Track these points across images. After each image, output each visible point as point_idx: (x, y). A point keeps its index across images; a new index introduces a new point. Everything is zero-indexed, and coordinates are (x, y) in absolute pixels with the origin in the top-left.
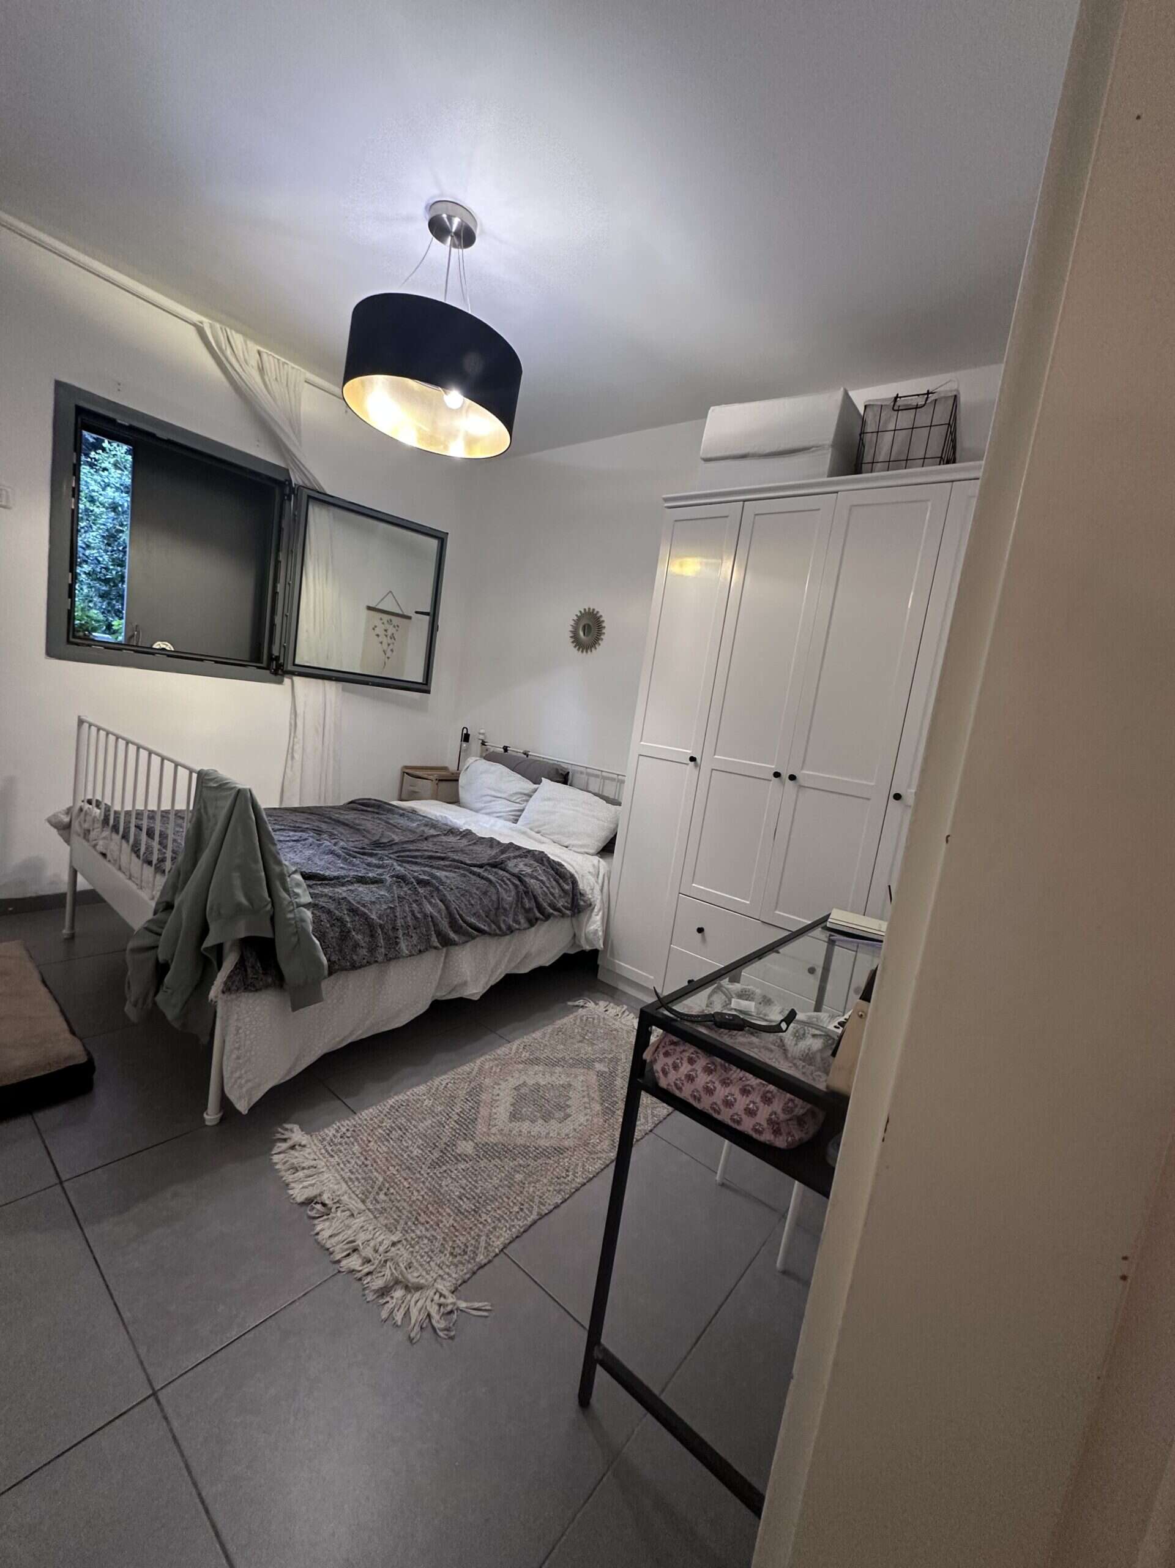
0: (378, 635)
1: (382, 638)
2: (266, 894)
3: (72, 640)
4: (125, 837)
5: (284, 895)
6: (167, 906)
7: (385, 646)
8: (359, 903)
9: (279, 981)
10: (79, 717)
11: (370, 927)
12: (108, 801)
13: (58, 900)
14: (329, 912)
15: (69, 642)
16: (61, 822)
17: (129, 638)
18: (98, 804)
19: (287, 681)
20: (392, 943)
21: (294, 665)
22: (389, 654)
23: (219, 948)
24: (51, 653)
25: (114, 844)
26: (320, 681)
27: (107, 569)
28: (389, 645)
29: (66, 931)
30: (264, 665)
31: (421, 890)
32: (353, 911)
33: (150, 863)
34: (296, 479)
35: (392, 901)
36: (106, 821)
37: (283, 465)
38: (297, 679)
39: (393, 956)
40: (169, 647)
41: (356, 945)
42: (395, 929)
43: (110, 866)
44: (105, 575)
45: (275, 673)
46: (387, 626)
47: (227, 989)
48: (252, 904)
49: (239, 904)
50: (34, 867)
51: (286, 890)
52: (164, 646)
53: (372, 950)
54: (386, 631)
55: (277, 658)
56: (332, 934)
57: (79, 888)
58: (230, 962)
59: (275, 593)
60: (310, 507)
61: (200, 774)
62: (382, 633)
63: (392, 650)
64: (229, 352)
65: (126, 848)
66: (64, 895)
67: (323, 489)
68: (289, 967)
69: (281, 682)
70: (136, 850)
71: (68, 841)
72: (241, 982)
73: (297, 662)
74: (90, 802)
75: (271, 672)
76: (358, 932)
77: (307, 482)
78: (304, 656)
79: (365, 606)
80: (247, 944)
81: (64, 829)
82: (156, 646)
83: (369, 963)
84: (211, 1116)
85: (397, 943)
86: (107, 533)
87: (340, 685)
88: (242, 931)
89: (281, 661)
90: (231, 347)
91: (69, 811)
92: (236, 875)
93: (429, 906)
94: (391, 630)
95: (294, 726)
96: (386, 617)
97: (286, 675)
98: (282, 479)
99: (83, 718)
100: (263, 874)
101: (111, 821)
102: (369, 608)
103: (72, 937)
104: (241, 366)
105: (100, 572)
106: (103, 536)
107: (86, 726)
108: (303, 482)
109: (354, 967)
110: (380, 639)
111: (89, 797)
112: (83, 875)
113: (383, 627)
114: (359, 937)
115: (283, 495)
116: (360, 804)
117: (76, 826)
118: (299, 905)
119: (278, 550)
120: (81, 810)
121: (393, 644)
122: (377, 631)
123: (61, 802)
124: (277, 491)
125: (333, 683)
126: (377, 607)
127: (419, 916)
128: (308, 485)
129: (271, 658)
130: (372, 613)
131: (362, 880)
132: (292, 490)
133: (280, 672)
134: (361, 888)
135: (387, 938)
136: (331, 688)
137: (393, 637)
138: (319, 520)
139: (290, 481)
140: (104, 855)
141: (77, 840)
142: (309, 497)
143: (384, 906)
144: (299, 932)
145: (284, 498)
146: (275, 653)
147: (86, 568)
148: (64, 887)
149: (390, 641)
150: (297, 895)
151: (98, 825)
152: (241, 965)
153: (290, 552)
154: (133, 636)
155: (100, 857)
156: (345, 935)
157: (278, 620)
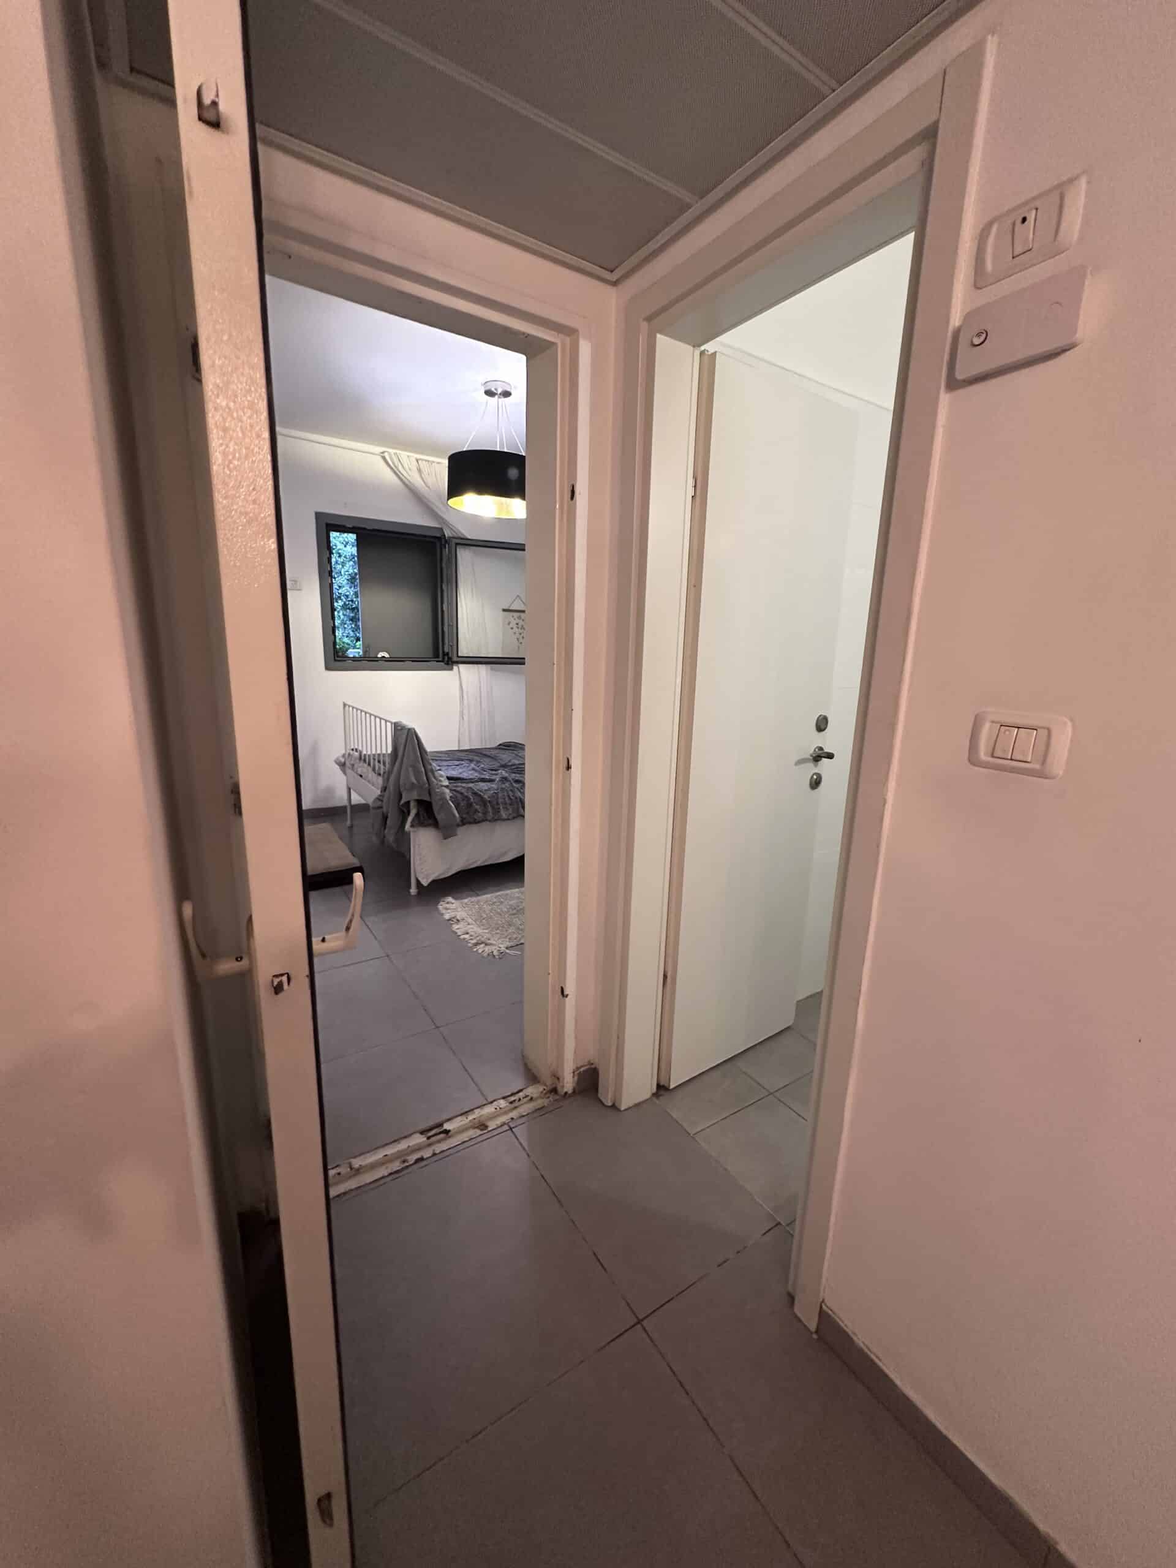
0: (512, 628)
1: (515, 629)
2: (425, 778)
3: (336, 658)
4: (369, 764)
5: (434, 780)
6: (384, 789)
7: (517, 635)
8: (478, 790)
9: (435, 824)
10: (344, 702)
11: (484, 802)
12: (360, 748)
13: (343, 809)
14: (462, 794)
15: (335, 660)
16: (340, 762)
17: (365, 652)
18: (356, 750)
19: (455, 668)
20: (497, 811)
21: (458, 656)
22: (521, 640)
23: (408, 803)
24: (328, 668)
25: (363, 768)
26: (476, 665)
27: (352, 601)
28: (520, 634)
29: (349, 823)
30: (440, 659)
31: (515, 785)
32: (475, 794)
33: (380, 774)
34: (448, 533)
35: (497, 789)
36: (360, 758)
37: (437, 526)
38: (461, 666)
39: (497, 819)
40: (387, 655)
41: (476, 811)
42: (498, 804)
43: (363, 781)
44: (352, 606)
45: (447, 664)
46: (517, 621)
47: (412, 826)
48: (419, 783)
49: (413, 783)
50: (330, 791)
51: (435, 778)
52: (383, 655)
53: (485, 813)
54: (517, 624)
55: (448, 654)
56: (462, 804)
57: (353, 803)
58: (413, 812)
59: (442, 611)
60: (458, 550)
61: (395, 723)
62: (515, 626)
63: (523, 637)
64: (400, 468)
65: (370, 769)
66: (345, 807)
67: (463, 535)
68: (440, 817)
69: (452, 669)
70: (374, 770)
71: (345, 773)
72: (419, 822)
73: (460, 654)
74: (353, 750)
75: (445, 664)
76: (477, 804)
77: (454, 534)
78: (464, 650)
79: (501, 610)
80: (420, 802)
81: (342, 765)
82: (379, 656)
83: (483, 821)
84: (413, 890)
85: (499, 812)
86: (350, 577)
87: (489, 666)
88: (415, 795)
89: (450, 655)
90: (401, 463)
91: (344, 756)
92: (410, 769)
93: (519, 793)
94: (521, 623)
95: (462, 697)
96: (516, 615)
97: (454, 665)
98: (438, 535)
99: (346, 703)
100: (423, 769)
101: (362, 758)
102: (504, 610)
103: (351, 827)
104: (407, 472)
105: (349, 604)
106: (348, 580)
107: (347, 707)
108: (451, 533)
109: (476, 822)
110: (514, 630)
111: (352, 747)
112: (355, 791)
113: (515, 622)
114: (478, 807)
115: (441, 544)
116: (504, 746)
117: (348, 764)
118: (442, 786)
119: (442, 582)
120: (349, 754)
121: (523, 632)
122: (511, 626)
123: (338, 750)
124: (438, 545)
125: (484, 665)
126: (510, 608)
127: (512, 798)
128: (455, 535)
129: (445, 654)
130: (506, 613)
131: (483, 780)
132: (446, 541)
133: (450, 663)
134: (482, 784)
135: (493, 807)
136: (483, 668)
137: (523, 628)
138: (464, 557)
139: (445, 536)
140: (361, 776)
141: (349, 771)
142: (457, 544)
143: (492, 792)
144: (443, 799)
145: (442, 547)
146: (446, 650)
147: (341, 603)
148: (345, 802)
149: (521, 631)
150: (440, 781)
151: (358, 761)
152: (417, 815)
153: (449, 582)
154: (366, 651)
155: (359, 777)
156: (470, 805)
157: (446, 629)
